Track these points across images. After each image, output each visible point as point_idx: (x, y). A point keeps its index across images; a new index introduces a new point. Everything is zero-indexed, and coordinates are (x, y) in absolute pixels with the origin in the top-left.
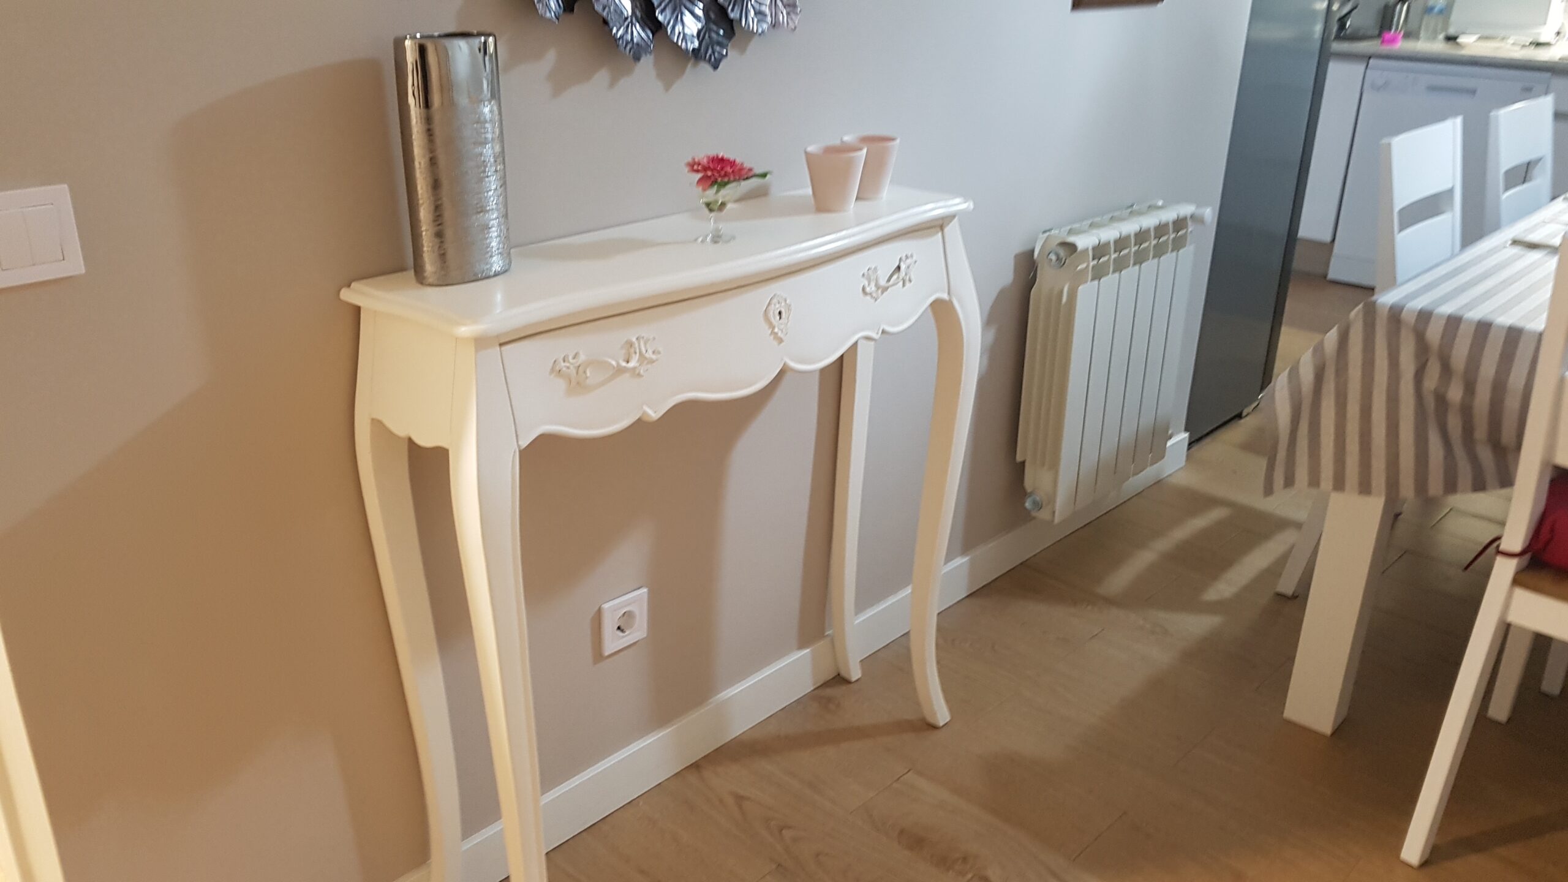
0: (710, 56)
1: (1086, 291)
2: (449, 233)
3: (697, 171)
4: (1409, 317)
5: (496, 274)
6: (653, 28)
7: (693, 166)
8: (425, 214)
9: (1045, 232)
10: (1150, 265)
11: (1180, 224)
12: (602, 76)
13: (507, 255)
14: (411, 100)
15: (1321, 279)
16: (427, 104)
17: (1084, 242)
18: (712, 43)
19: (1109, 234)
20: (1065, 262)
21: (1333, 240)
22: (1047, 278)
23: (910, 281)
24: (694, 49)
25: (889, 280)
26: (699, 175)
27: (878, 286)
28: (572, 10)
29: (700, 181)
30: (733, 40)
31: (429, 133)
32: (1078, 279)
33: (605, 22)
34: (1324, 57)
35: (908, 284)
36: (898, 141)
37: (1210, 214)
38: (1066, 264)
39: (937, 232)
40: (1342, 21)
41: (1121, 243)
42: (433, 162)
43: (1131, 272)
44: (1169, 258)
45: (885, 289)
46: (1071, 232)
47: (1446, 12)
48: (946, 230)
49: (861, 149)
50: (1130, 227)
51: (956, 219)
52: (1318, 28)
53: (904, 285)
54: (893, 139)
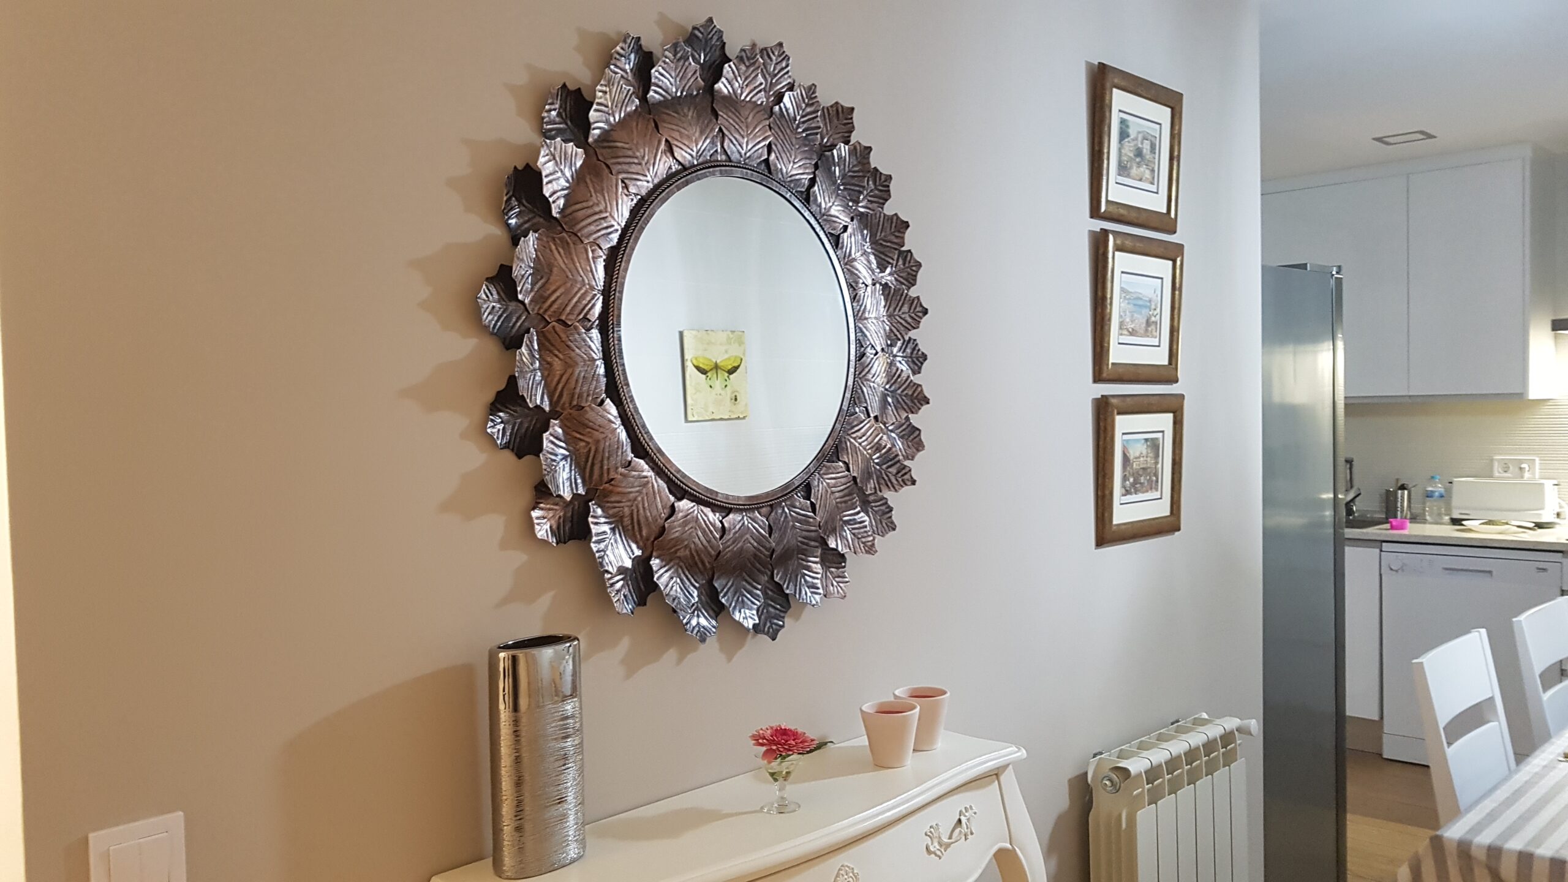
0: (769, 628)
1: (1145, 816)
2: (528, 827)
3: (762, 745)
4: (1480, 855)
5: (573, 861)
6: (716, 609)
7: (758, 739)
8: (507, 810)
9: (1095, 755)
10: (1204, 782)
11: (1227, 738)
12: (672, 654)
13: (582, 843)
14: (502, 706)
15: (1376, 759)
16: (516, 708)
17: (1136, 765)
18: (770, 617)
19: (1159, 756)
20: (1120, 787)
21: (1382, 718)
22: (1103, 802)
23: (972, 833)
24: (754, 625)
25: (950, 838)
26: (764, 749)
27: (940, 844)
28: (645, 604)
29: (766, 753)
30: (789, 612)
31: (516, 733)
32: (1135, 805)
33: (674, 611)
34: (1339, 544)
35: (970, 837)
36: (948, 695)
37: (1255, 725)
38: (1121, 789)
39: (994, 782)
40: (1348, 506)
41: (1172, 764)
42: (518, 760)
43: (1186, 791)
44: (1221, 773)
45: (948, 846)
46: (1121, 755)
47: (1445, 497)
48: (1002, 778)
49: (914, 708)
50: (1178, 747)
51: (1011, 766)
52: (1329, 513)
53: (966, 839)
54: (944, 693)
